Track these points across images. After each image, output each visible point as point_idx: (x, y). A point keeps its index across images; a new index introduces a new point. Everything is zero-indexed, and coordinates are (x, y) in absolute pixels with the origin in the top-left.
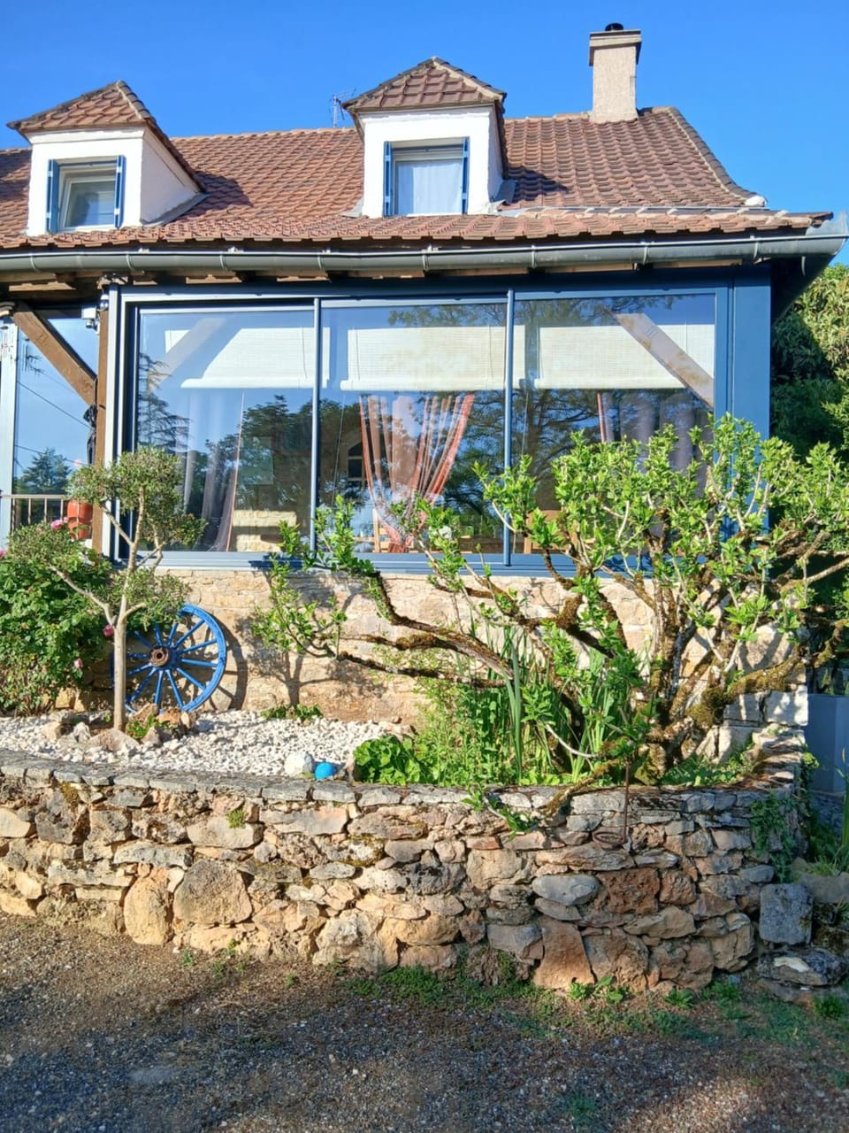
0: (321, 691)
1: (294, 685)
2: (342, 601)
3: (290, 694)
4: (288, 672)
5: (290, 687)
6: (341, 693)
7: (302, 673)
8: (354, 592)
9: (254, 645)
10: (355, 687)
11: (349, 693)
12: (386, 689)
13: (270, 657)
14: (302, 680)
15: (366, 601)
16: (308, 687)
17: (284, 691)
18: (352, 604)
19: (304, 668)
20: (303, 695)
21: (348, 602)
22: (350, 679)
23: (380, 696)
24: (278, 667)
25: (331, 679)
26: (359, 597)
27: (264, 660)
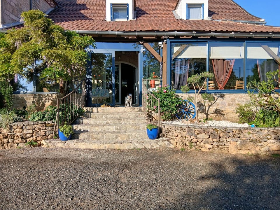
0: (212, 116)
1: (207, 115)
2: (216, 99)
3: (207, 116)
4: (206, 112)
5: (206, 115)
6: (216, 116)
7: (208, 113)
8: (218, 97)
9: (199, 107)
10: (219, 115)
11: (218, 116)
12: (225, 115)
13: (202, 110)
14: (209, 114)
15: (221, 99)
16: (210, 115)
17: (205, 116)
18: (218, 99)
19: (209, 111)
20: (209, 116)
21: (217, 99)
22: (218, 113)
23: (224, 116)
24: (204, 111)
25: (214, 113)
26: (219, 98)
27: (201, 110)
